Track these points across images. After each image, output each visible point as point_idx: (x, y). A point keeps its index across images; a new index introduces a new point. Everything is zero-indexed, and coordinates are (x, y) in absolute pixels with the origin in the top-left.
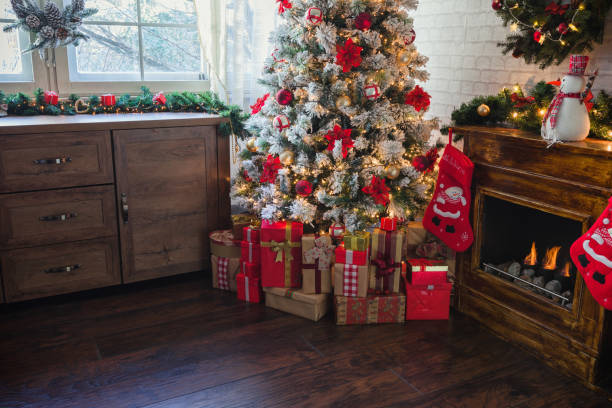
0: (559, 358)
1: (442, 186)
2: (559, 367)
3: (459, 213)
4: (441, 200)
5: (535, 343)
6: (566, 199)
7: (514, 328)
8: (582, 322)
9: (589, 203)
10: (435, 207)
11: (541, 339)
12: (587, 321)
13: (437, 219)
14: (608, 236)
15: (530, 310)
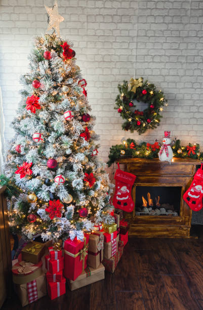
0: (175, 234)
1: (119, 187)
2: (175, 237)
3: (128, 197)
4: (119, 193)
5: (165, 233)
6: (175, 180)
7: (156, 231)
8: (184, 218)
9: (184, 180)
10: (117, 197)
11: (167, 230)
12: (185, 218)
13: (119, 202)
14: (195, 189)
15: (162, 222)
